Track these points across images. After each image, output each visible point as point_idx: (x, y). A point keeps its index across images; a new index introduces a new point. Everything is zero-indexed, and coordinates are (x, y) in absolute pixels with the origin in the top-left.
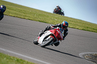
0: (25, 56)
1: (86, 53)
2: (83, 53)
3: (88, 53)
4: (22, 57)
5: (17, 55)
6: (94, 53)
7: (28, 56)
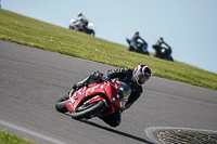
0: (24, 130)
1: (160, 128)
2: (154, 129)
3: (166, 128)
4: (16, 131)
5: (6, 127)
6: (179, 129)
7: (31, 129)
